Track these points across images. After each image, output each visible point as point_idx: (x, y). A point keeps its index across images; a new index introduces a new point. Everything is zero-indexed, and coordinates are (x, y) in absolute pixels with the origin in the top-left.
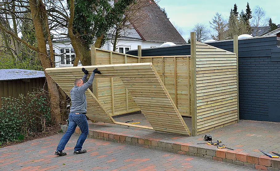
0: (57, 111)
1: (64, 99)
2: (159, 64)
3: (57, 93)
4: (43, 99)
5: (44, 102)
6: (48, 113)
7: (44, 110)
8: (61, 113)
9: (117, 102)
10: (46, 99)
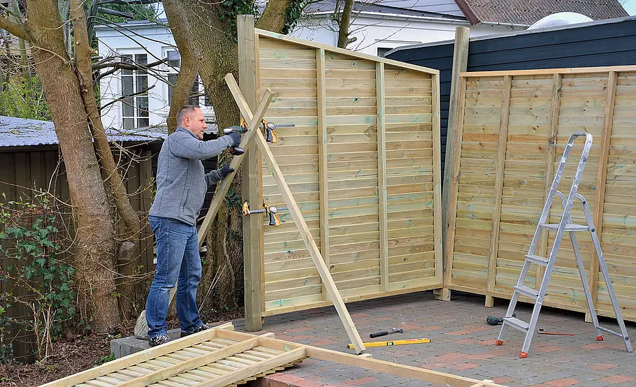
0: (104, 279)
1: (133, 233)
2: (537, 104)
3: (104, 208)
4: (44, 232)
5: (49, 244)
6: (64, 287)
7: (49, 276)
8: (119, 289)
9: (342, 248)
10: (55, 230)
